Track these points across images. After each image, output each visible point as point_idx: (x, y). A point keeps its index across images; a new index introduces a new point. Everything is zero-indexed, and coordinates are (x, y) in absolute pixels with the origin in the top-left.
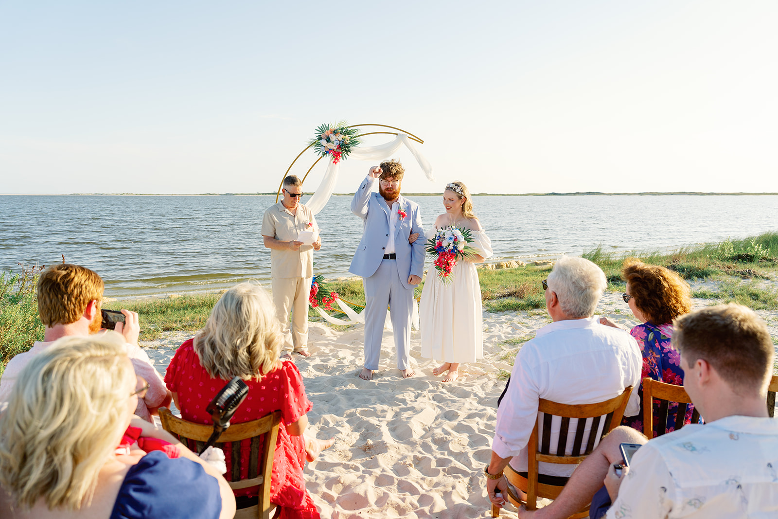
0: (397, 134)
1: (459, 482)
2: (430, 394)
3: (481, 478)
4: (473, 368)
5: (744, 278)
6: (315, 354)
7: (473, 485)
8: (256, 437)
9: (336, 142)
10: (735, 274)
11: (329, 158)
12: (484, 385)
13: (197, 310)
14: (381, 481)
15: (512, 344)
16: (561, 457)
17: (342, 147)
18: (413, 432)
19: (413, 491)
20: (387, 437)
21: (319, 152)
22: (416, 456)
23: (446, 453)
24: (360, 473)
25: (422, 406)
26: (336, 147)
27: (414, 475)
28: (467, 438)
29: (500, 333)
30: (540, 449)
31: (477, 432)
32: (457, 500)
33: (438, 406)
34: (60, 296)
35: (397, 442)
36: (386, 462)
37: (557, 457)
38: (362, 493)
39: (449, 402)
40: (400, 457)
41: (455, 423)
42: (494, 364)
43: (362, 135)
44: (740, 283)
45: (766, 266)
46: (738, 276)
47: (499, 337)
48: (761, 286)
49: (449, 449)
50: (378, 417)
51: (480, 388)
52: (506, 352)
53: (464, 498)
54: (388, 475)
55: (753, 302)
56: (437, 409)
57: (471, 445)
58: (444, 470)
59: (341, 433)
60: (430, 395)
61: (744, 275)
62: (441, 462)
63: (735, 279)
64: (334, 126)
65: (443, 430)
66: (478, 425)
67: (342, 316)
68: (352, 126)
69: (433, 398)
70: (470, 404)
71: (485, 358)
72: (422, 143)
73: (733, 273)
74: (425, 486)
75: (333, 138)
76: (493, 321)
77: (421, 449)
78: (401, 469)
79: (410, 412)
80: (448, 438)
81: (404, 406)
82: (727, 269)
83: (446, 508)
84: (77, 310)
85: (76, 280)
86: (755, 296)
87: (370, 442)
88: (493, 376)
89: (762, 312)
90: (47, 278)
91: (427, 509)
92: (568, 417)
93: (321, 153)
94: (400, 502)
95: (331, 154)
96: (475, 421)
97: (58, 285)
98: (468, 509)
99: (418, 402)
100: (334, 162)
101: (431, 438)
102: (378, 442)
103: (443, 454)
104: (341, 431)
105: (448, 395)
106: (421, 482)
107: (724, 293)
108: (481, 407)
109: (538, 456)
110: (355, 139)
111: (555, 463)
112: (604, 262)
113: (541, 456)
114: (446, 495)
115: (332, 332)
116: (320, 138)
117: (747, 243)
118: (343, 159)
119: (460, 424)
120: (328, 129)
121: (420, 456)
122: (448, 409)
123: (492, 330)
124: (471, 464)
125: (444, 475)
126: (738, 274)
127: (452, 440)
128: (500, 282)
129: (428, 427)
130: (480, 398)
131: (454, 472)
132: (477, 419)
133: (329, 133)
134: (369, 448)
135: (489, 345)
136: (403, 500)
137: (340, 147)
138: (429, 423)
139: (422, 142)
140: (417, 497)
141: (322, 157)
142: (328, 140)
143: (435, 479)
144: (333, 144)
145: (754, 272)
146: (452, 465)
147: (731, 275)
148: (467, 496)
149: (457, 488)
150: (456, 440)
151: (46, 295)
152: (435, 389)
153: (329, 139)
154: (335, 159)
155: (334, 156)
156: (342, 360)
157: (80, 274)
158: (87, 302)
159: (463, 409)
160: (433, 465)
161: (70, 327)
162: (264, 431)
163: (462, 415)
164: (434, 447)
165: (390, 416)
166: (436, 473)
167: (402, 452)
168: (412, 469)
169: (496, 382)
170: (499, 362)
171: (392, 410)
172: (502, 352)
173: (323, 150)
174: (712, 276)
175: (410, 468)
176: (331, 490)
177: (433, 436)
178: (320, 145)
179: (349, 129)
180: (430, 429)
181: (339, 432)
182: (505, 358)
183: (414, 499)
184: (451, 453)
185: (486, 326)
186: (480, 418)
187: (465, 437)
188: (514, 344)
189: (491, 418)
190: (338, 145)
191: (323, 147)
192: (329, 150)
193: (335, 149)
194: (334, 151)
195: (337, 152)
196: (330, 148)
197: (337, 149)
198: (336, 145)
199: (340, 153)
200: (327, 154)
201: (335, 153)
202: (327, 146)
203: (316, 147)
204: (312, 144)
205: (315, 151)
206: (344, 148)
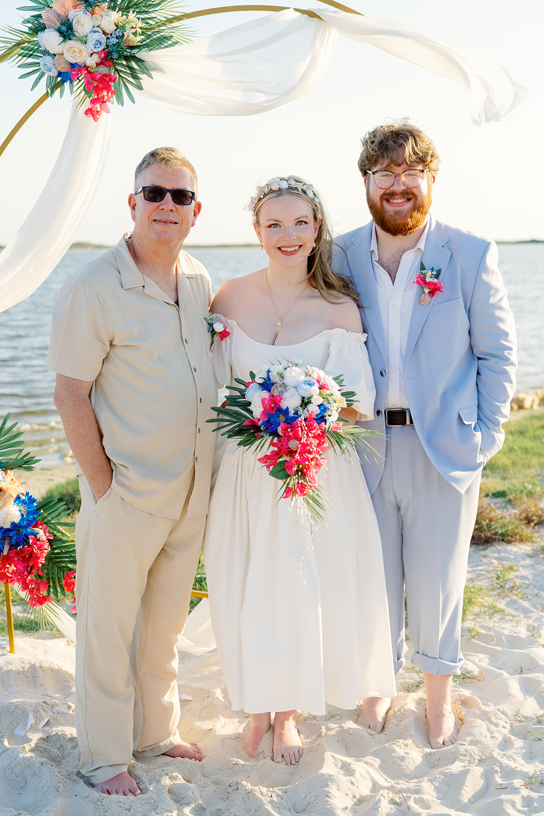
9: (93, 38)
11: (72, 96)
17: (115, 56)
21: (37, 74)
26: (96, 58)
43: (190, 15)
75: (83, 22)
93: (44, 80)
95: (79, 85)
100: (89, 112)
110: (162, 28)
116: (38, 28)
118: (121, 101)
133: (69, 3)
137: (107, 58)
141: (46, 96)
142: (67, 31)
144: (82, 47)
153: (70, 27)
154: (94, 102)
155: (87, 89)
173: (50, 68)
190: (100, 49)
191: (48, 59)
192: (69, 67)
193: (92, 62)
194: (89, 72)
195: (99, 76)
196: (73, 61)
197: (98, 64)
198: (93, 48)
199: (110, 80)
200: (65, 84)
201: (93, 78)
202: (62, 54)
203: (25, 58)
204: (10, 49)
205: (24, 75)
206: (124, 63)
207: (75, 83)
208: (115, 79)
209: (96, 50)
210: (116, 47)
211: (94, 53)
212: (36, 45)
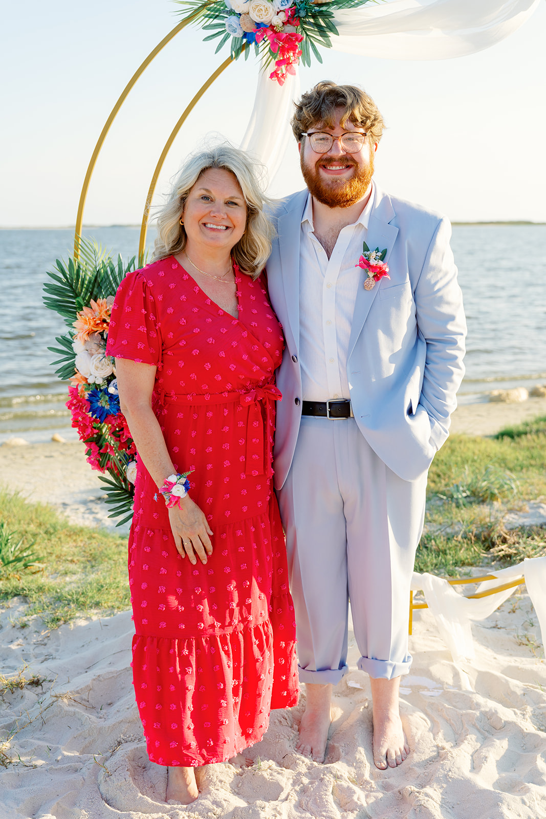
11: (257, 59)
17: (302, 13)
21: (222, 36)
26: (282, 17)
93: (229, 42)
95: (265, 46)
100: (274, 74)
118: (307, 62)
137: (294, 16)
141: (231, 59)
154: (279, 63)
155: (272, 51)
173: (236, 29)
178: (221, 11)
190: (287, 7)
191: (233, 19)
192: (254, 27)
193: (278, 20)
194: (275, 32)
195: (285, 35)
196: (258, 20)
197: (284, 24)
198: (280, 6)
199: (297, 39)
200: (250, 46)
201: (279, 39)
202: (248, 13)
203: (212, 19)
204: (196, 10)
205: (209, 37)
206: (312, 20)
207: (260, 44)
208: (302, 39)
209: (282, 8)
210: (304, 4)
211: (281, 11)
212: (222, 6)
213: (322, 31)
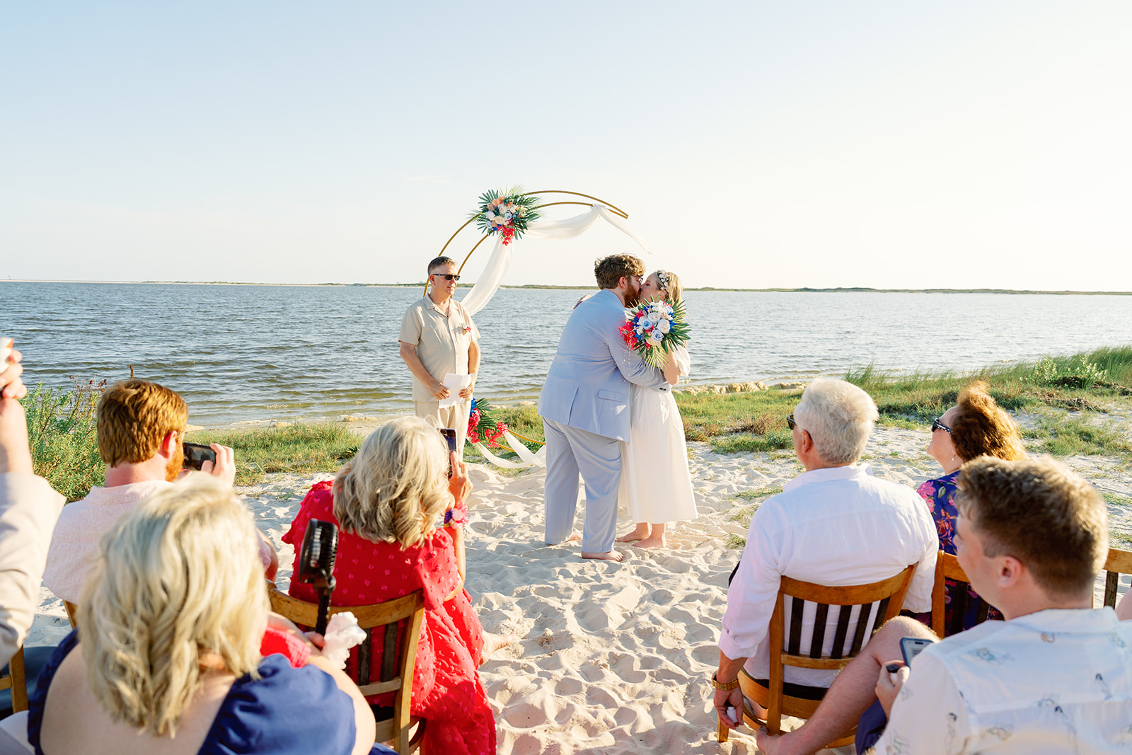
0: (591, 205)
1: (673, 691)
2: (632, 566)
3: (702, 686)
4: (693, 531)
5: (1071, 410)
6: (475, 508)
7: (691, 696)
8: (393, 624)
9: (507, 215)
10: (1059, 405)
11: (497, 237)
12: (708, 555)
13: (312, 444)
14: (564, 687)
15: (748, 498)
16: (815, 659)
17: (515, 222)
18: (609, 619)
19: (609, 703)
20: (573, 626)
21: (484, 228)
22: (613, 652)
23: (655, 649)
24: (535, 676)
25: (622, 583)
26: (508, 222)
27: (610, 681)
28: (683, 629)
29: (731, 483)
30: (787, 648)
31: (697, 621)
32: (669, 716)
33: (644, 584)
34: (127, 424)
35: (587, 633)
36: (571, 660)
37: (811, 659)
38: (537, 705)
39: (659, 578)
40: (590, 654)
41: (667, 607)
42: (722, 526)
43: (543, 206)
44: (1066, 418)
45: (1102, 394)
46: (1063, 407)
47: (730, 488)
48: (1095, 422)
49: (659, 644)
50: (561, 597)
51: (703, 560)
52: (739, 510)
53: (678, 714)
54: (574, 680)
55: (1084, 445)
56: (642, 587)
57: (689, 639)
58: (651, 674)
59: (510, 619)
60: (633, 568)
61: (1072, 407)
62: (648, 663)
63: (1058, 412)
64: (505, 193)
65: (651, 617)
66: (700, 611)
67: (512, 455)
68: (530, 194)
69: (637, 572)
70: (689, 582)
71: (711, 518)
72: (627, 218)
73: (1055, 403)
74: (625, 696)
75: (503, 209)
76: (721, 466)
77: (619, 644)
78: (591, 671)
79: (605, 592)
80: (657, 629)
81: (597, 583)
82: (1047, 397)
83: (654, 727)
84: (150, 444)
85: (150, 402)
86: (1087, 436)
87: (549, 632)
88: (721, 543)
89: (1097, 458)
90: (110, 399)
91: (627, 728)
92: (827, 603)
93: (487, 230)
94: (591, 718)
95: (500, 232)
96: (695, 605)
97: (126, 408)
98: (685, 730)
99: (616, 577)
100: (504, 242)
101: (633, 629)
102: (561, 633)
103: (650, 651)
104: (509, 616)
105: (657, 568)
106: (619, 689)
107: (1043, 431)
108: (703, 586)
109: (784, 657)
110: (533, 210)
111: (806, 667)
112: (876, 386)
113: (788, 658)
114: (655, 709)
115: (497, 478)
116: (486, 210)
117: (1076, 361)
118: (517, 238)
119: (673, 609)
120: (496, 196)
121: (618, 653)
122: (657, 588)
123: (719, 478)
124: (689, 665)
125: (652, 681)
126: (1063, 405)
127: (663, 632)
128: (731, 412)
129: (630, 613)
130: (702, 573)
131: (666, 677)
132: (698, 602)
133: (498, 202)
134: (548, 640)
135: (716, 500)
136: (595, 715)
137: (512, 222)
138: (632, 607)
139: (626, 216)
140: (613, 711)
141: (487, 236)
142: (497, 212)
143: (639, 687)
144: (503, 218)
145: (1085, 402)
146: (663, 667)
147: (1053, 406)
148: (683, 711)
149: (669, 699)
150: (669, 631)
151: (108, 422)
152: (640, 560)
153: (498, 211)
154: (506, 239)
155: (504, 234)
156: (511, 517)
157: (155, 395)
158: (164, 433)
159: (678, 587)
160: (637, 666)
161: (140, 468)
162: (404, 616)
163: (678, 596)
164: (638, 641)
165: (576, 597)
166: (640, 677)
167: (593, 648)
168: (607, 671)
169: (725, 550)
170: (728, 523)
171: (580, 587)
172: (733, 509)
173: (490, 226)
174: (1027, 407)
175: (605, 670)
176: (494, 698)
177: (636, 625)
178: (484, 218)
179: (526, 197)
180: (633, 615)
181: (506, 617)
182: (738, 518)
183: (610, 714)
184: (661, 650)
185: (711, 472)
186: (703, 601)
187: (680, 628)
188: (751, 499)
189: (717, 602)
190: (509, 219)
191: (489, 222)
192: (497, 226)
193: (506, 224)
194: (505, 228)
195: (508, 229)
196: (498, 223)
197: (508, 225)
198: (507, 219)
199: (513, 231)
200: (495, 232)
201: (506, 230)
202: (494, 221)
203: (480, 221)
204: (474, 217)
205: (478, 228)
206: (518, 225)
208: (515, 230)
210: (516, 218)
212: (484, 216)
213: (521, 227)
